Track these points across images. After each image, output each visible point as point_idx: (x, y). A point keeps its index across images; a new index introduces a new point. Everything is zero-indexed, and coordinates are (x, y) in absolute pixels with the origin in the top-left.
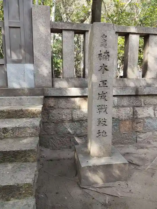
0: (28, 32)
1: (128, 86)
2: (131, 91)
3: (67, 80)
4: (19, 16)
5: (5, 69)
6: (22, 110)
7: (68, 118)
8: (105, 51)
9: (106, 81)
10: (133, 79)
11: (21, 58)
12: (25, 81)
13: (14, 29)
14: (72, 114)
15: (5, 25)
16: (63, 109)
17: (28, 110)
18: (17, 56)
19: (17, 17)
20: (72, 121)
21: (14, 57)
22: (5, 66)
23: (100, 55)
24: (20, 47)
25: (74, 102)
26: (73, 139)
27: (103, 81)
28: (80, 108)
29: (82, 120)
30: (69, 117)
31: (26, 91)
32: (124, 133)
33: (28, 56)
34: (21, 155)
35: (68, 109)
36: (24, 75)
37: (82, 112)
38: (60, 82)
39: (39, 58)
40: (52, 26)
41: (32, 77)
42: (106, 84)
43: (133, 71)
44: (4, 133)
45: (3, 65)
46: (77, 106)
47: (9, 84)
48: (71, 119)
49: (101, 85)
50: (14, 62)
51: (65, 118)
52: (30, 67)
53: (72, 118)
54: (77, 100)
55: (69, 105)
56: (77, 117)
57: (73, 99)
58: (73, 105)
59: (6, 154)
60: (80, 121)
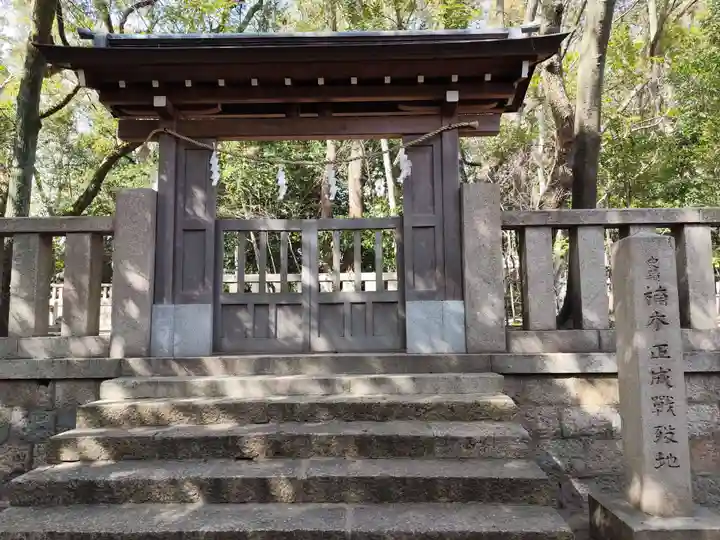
0: (452, 234)
1: (696, 347)
2: (707, 362)
3: (541, 333)
4: (434, 205)
5: (400, 312)
6: (477, 404)
7: (551, 428)
8: (657, 288)
9: (666, 345)
10: (710, 330)
11: (434, 288)
12: (443, 339)
13: (423, 231)
14: (560, 419)
15: (405, 224)
16: (537, 404)
17: (490, 403)
18: (428, 285)
19: (431, 208)
20: (562, 435)
21: (421, 287)
22: (399, 306)
23: (648, 295)
24: (434, 266)
25: (563, 389)
26: (566, 483)
27: (659, 347)
28: (577, 403)
29: (589, 436)
30: (554, 426)
31: (454, 362)
32: (703, 473)
33: (451, 284)
34: (526, 488)
35: (550, 405)
36: (442, 326)
37: (585, 413)
38: (522, 340)
39: (478, 288)
40: (504, 221)
41: (460, 330)
42: (665, 351)
43: (705, 312)
44: (467, 448)
45: (397, 302)
46: (572, 399)
47: (408, 345)
48: (557, 432)
49: (657, 354)
50: (422, 297)
51: (544, 427)
52: (455, 306)
53: (562, 430)
54: (570, 382)
55: (551, 397)
56: (572, 428)
57: (559, 381)
58: (562, 396)
59: (497, 484)
60: (583, 438)
